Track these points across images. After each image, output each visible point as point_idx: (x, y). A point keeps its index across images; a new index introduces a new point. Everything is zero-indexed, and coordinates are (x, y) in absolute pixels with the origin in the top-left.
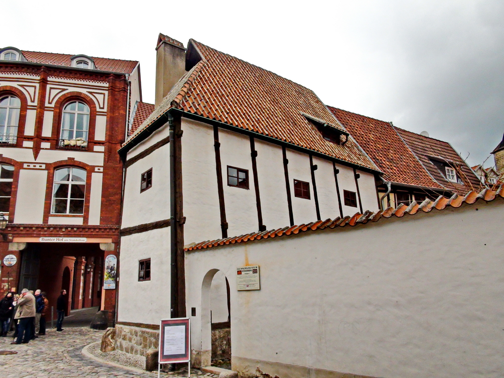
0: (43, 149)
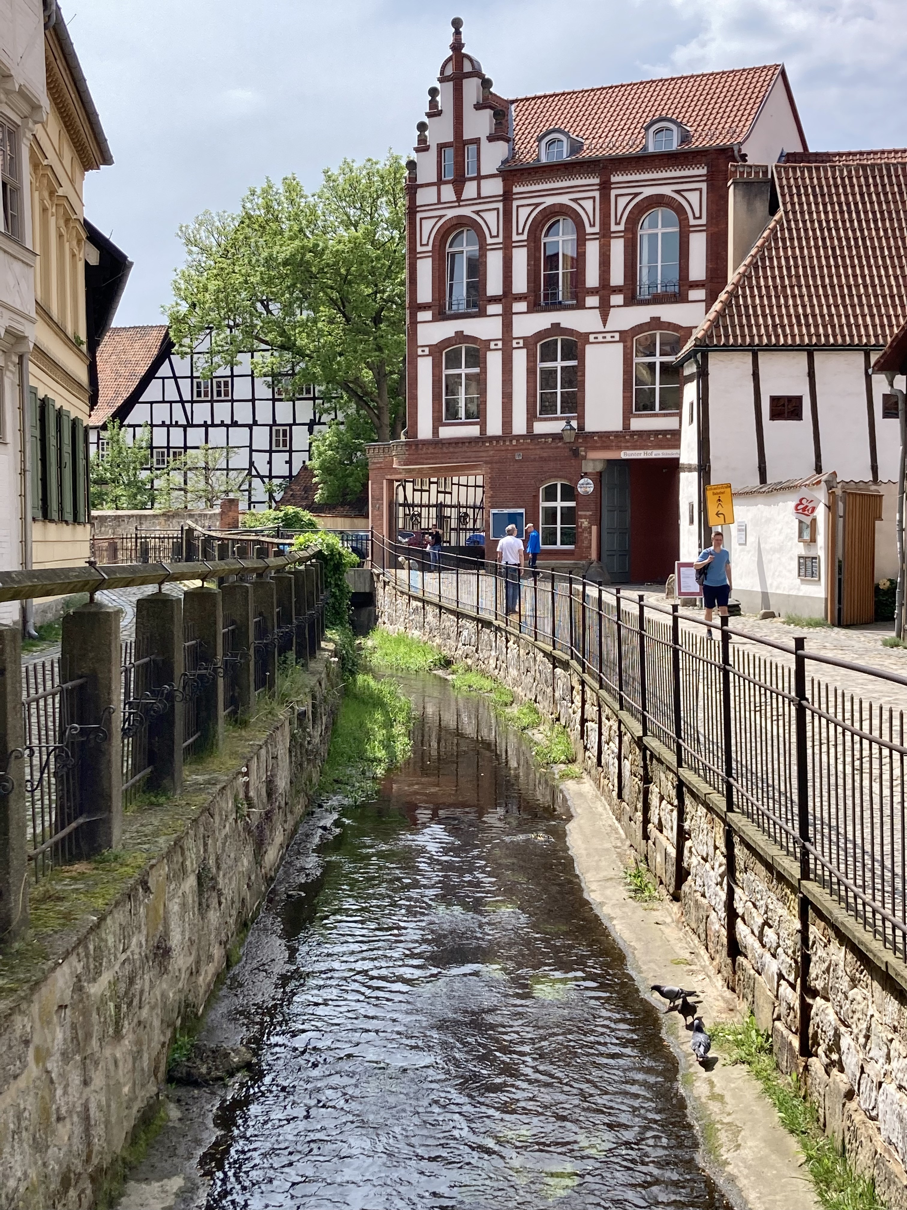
0: (614, 306)
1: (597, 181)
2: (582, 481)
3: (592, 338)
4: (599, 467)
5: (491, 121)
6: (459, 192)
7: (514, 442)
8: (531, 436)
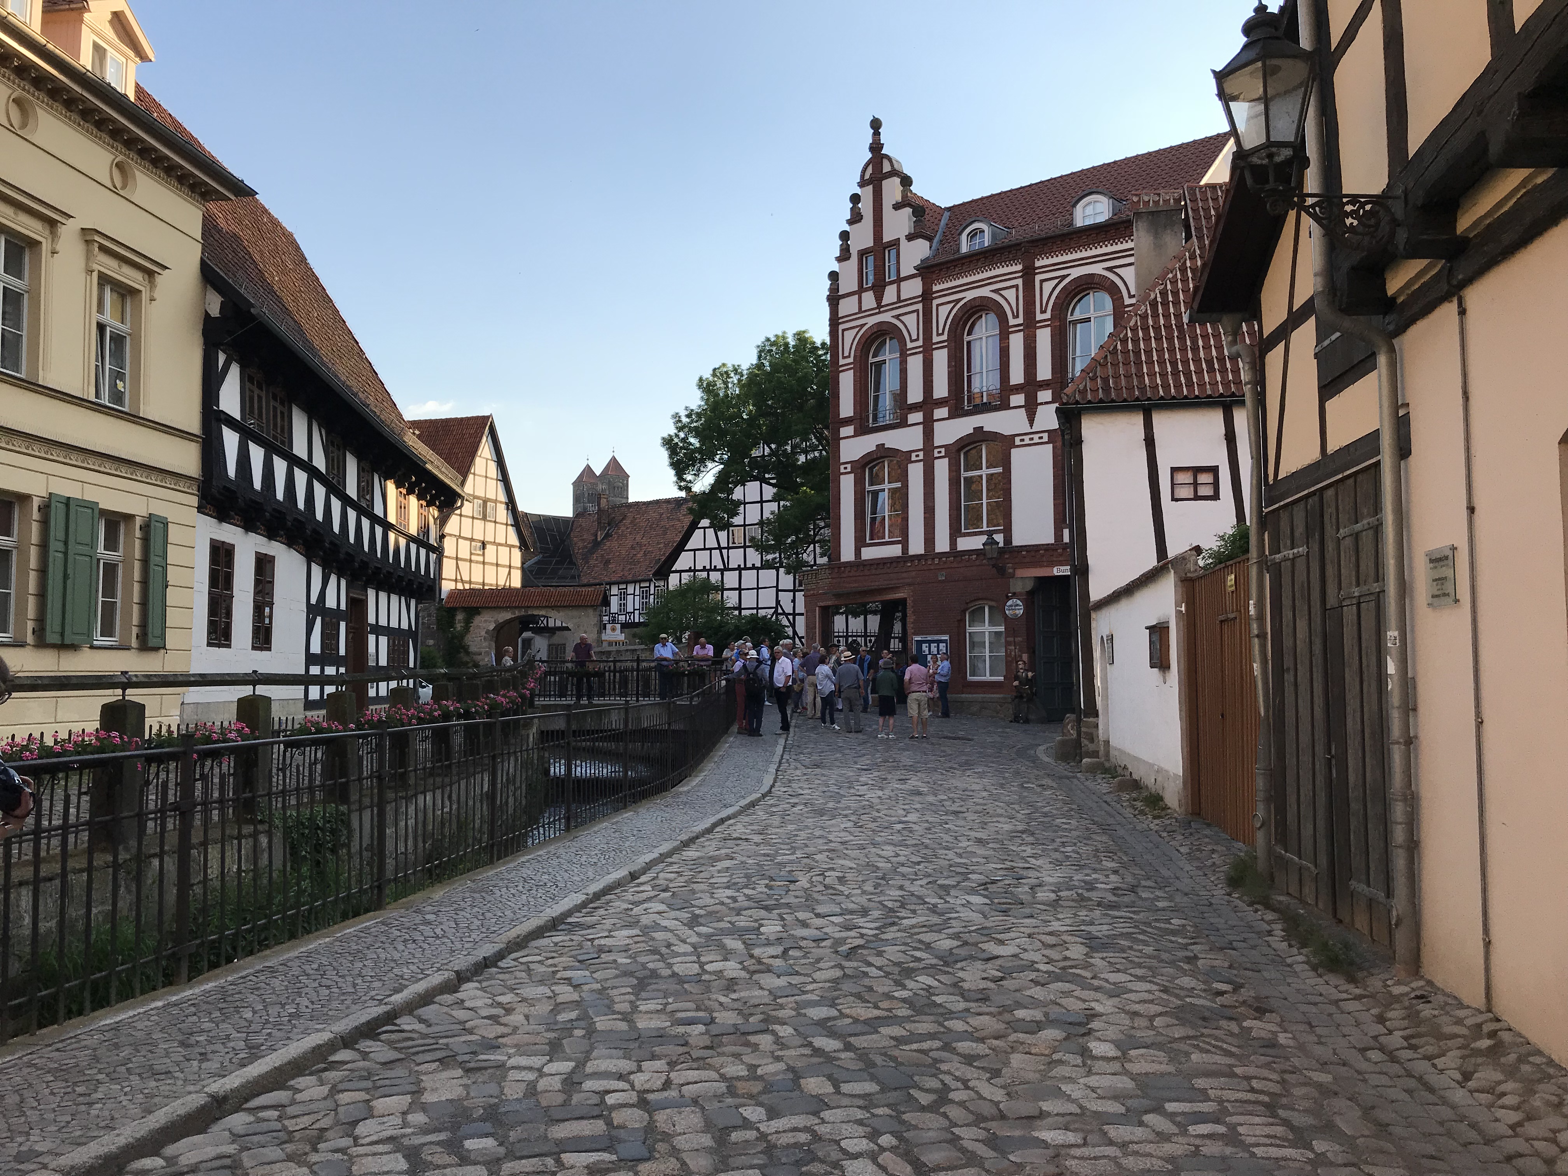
0: (1041, 404)
1: (1019, 267)
2: (1010, 603)
3: (1017, 441)
4: (1029, 586)
5: (910, 219)
6: (879, 298)
7: (936, 561)
8: (954, 553)
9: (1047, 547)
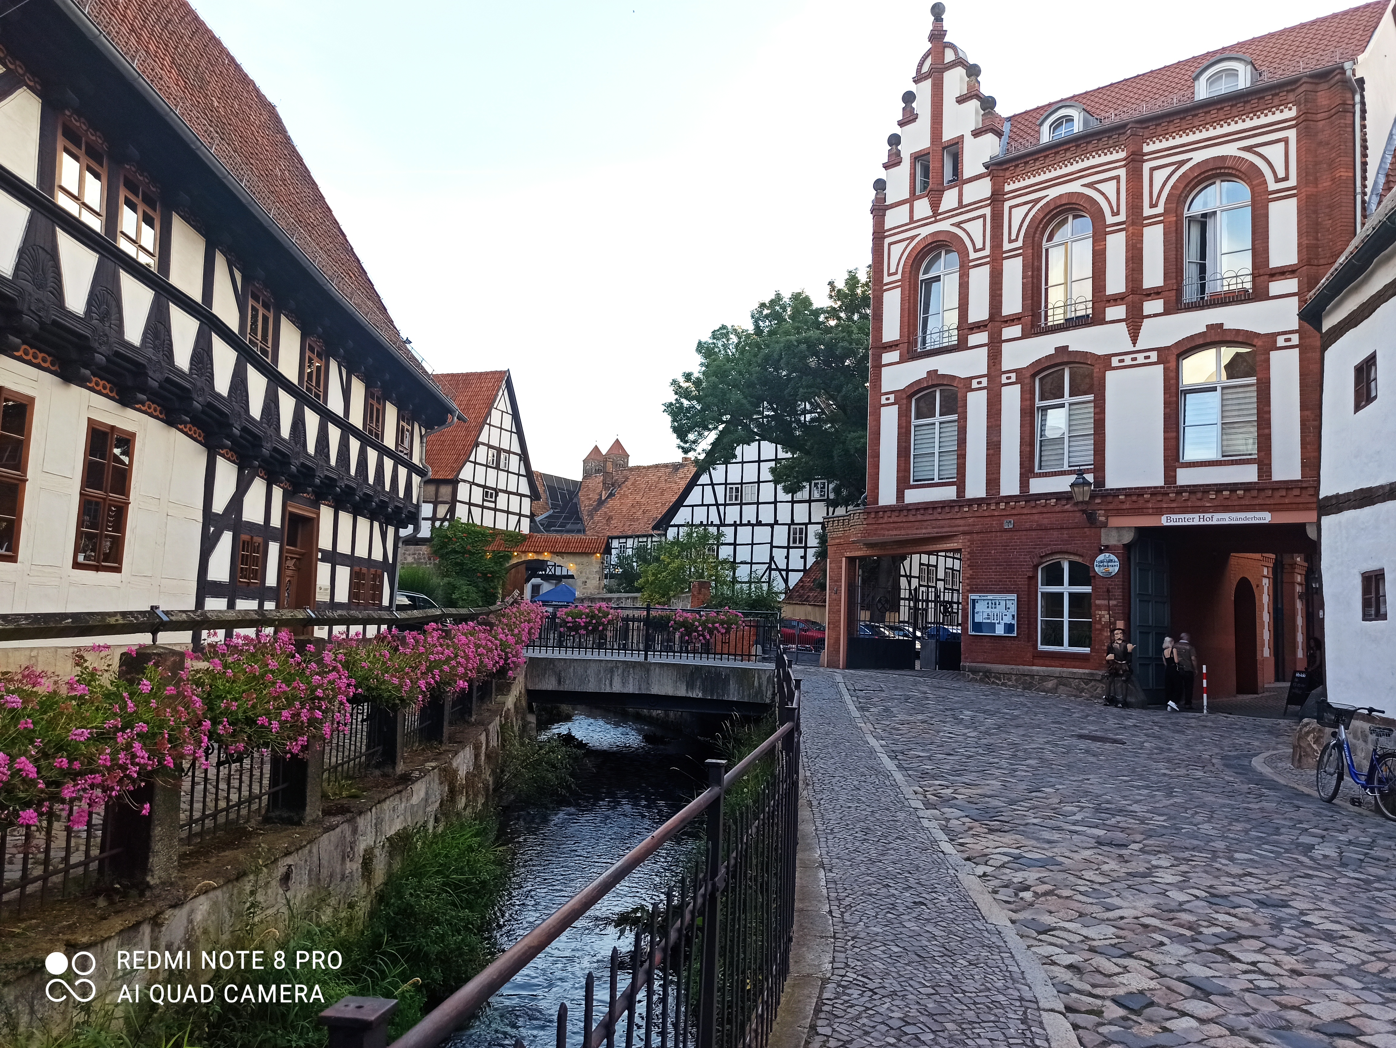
0: (1149, 316)
1: (1122, 155)
2: (1101, 557)
3: (1115, 362)
4: (1128, 538)
5: (977, 112)
6: (935, 205)
7: (1002, 506)
8: (1025, 496)
9: (1154, 491)
